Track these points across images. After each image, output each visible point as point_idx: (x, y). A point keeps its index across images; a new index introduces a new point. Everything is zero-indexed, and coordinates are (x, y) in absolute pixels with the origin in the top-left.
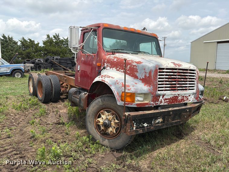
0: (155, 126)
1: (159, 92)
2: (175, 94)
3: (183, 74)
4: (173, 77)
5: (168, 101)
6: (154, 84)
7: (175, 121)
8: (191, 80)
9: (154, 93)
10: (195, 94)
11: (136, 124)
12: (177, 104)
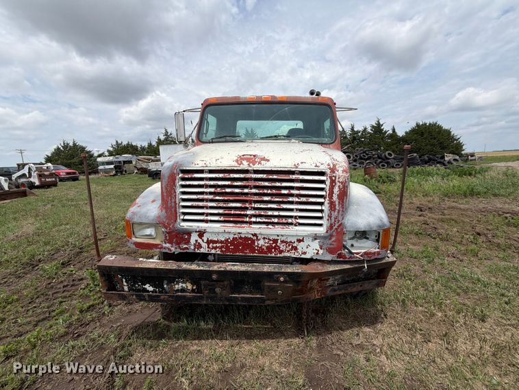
0: (173, 296)
1: (185, 225)
2: (239, 233)
3: (266, 184)
4: (228, 190)
5: (222, 247)
6: (169, 205)
7: (240, 296)
8: (304, 199)
9: (169, 224)
10: (324, 238)
11: (126, 282)
12: (255, 256)
